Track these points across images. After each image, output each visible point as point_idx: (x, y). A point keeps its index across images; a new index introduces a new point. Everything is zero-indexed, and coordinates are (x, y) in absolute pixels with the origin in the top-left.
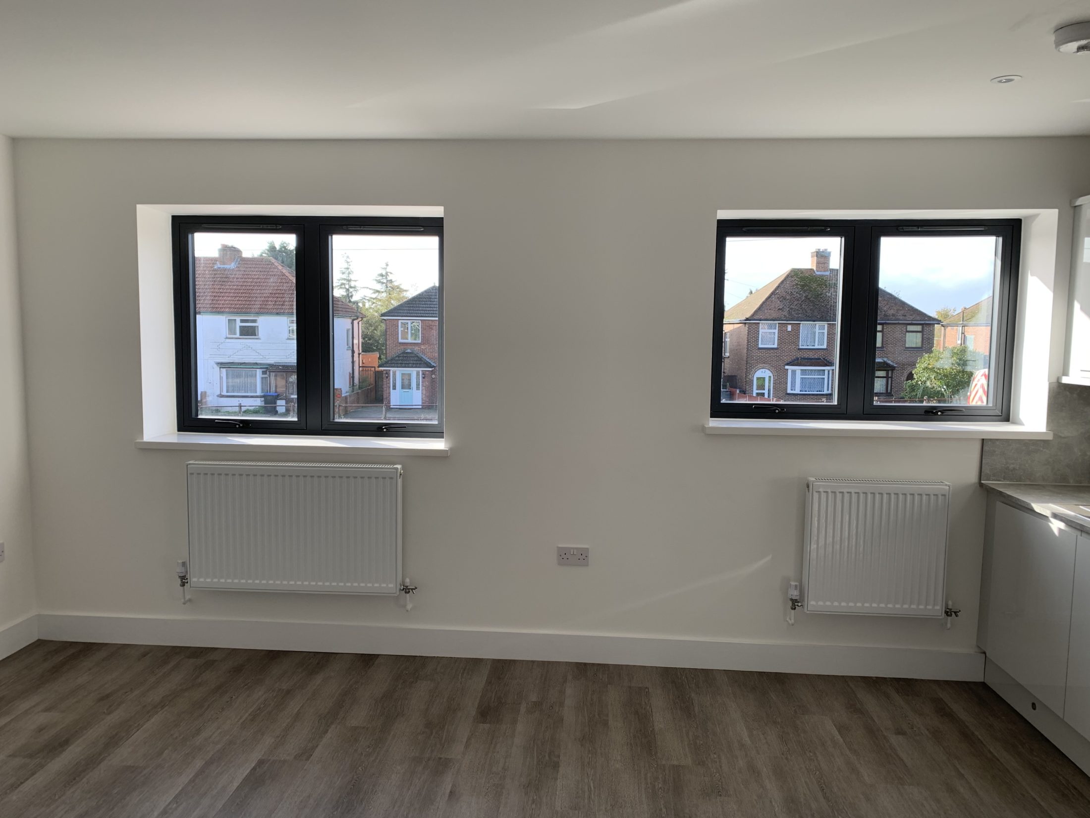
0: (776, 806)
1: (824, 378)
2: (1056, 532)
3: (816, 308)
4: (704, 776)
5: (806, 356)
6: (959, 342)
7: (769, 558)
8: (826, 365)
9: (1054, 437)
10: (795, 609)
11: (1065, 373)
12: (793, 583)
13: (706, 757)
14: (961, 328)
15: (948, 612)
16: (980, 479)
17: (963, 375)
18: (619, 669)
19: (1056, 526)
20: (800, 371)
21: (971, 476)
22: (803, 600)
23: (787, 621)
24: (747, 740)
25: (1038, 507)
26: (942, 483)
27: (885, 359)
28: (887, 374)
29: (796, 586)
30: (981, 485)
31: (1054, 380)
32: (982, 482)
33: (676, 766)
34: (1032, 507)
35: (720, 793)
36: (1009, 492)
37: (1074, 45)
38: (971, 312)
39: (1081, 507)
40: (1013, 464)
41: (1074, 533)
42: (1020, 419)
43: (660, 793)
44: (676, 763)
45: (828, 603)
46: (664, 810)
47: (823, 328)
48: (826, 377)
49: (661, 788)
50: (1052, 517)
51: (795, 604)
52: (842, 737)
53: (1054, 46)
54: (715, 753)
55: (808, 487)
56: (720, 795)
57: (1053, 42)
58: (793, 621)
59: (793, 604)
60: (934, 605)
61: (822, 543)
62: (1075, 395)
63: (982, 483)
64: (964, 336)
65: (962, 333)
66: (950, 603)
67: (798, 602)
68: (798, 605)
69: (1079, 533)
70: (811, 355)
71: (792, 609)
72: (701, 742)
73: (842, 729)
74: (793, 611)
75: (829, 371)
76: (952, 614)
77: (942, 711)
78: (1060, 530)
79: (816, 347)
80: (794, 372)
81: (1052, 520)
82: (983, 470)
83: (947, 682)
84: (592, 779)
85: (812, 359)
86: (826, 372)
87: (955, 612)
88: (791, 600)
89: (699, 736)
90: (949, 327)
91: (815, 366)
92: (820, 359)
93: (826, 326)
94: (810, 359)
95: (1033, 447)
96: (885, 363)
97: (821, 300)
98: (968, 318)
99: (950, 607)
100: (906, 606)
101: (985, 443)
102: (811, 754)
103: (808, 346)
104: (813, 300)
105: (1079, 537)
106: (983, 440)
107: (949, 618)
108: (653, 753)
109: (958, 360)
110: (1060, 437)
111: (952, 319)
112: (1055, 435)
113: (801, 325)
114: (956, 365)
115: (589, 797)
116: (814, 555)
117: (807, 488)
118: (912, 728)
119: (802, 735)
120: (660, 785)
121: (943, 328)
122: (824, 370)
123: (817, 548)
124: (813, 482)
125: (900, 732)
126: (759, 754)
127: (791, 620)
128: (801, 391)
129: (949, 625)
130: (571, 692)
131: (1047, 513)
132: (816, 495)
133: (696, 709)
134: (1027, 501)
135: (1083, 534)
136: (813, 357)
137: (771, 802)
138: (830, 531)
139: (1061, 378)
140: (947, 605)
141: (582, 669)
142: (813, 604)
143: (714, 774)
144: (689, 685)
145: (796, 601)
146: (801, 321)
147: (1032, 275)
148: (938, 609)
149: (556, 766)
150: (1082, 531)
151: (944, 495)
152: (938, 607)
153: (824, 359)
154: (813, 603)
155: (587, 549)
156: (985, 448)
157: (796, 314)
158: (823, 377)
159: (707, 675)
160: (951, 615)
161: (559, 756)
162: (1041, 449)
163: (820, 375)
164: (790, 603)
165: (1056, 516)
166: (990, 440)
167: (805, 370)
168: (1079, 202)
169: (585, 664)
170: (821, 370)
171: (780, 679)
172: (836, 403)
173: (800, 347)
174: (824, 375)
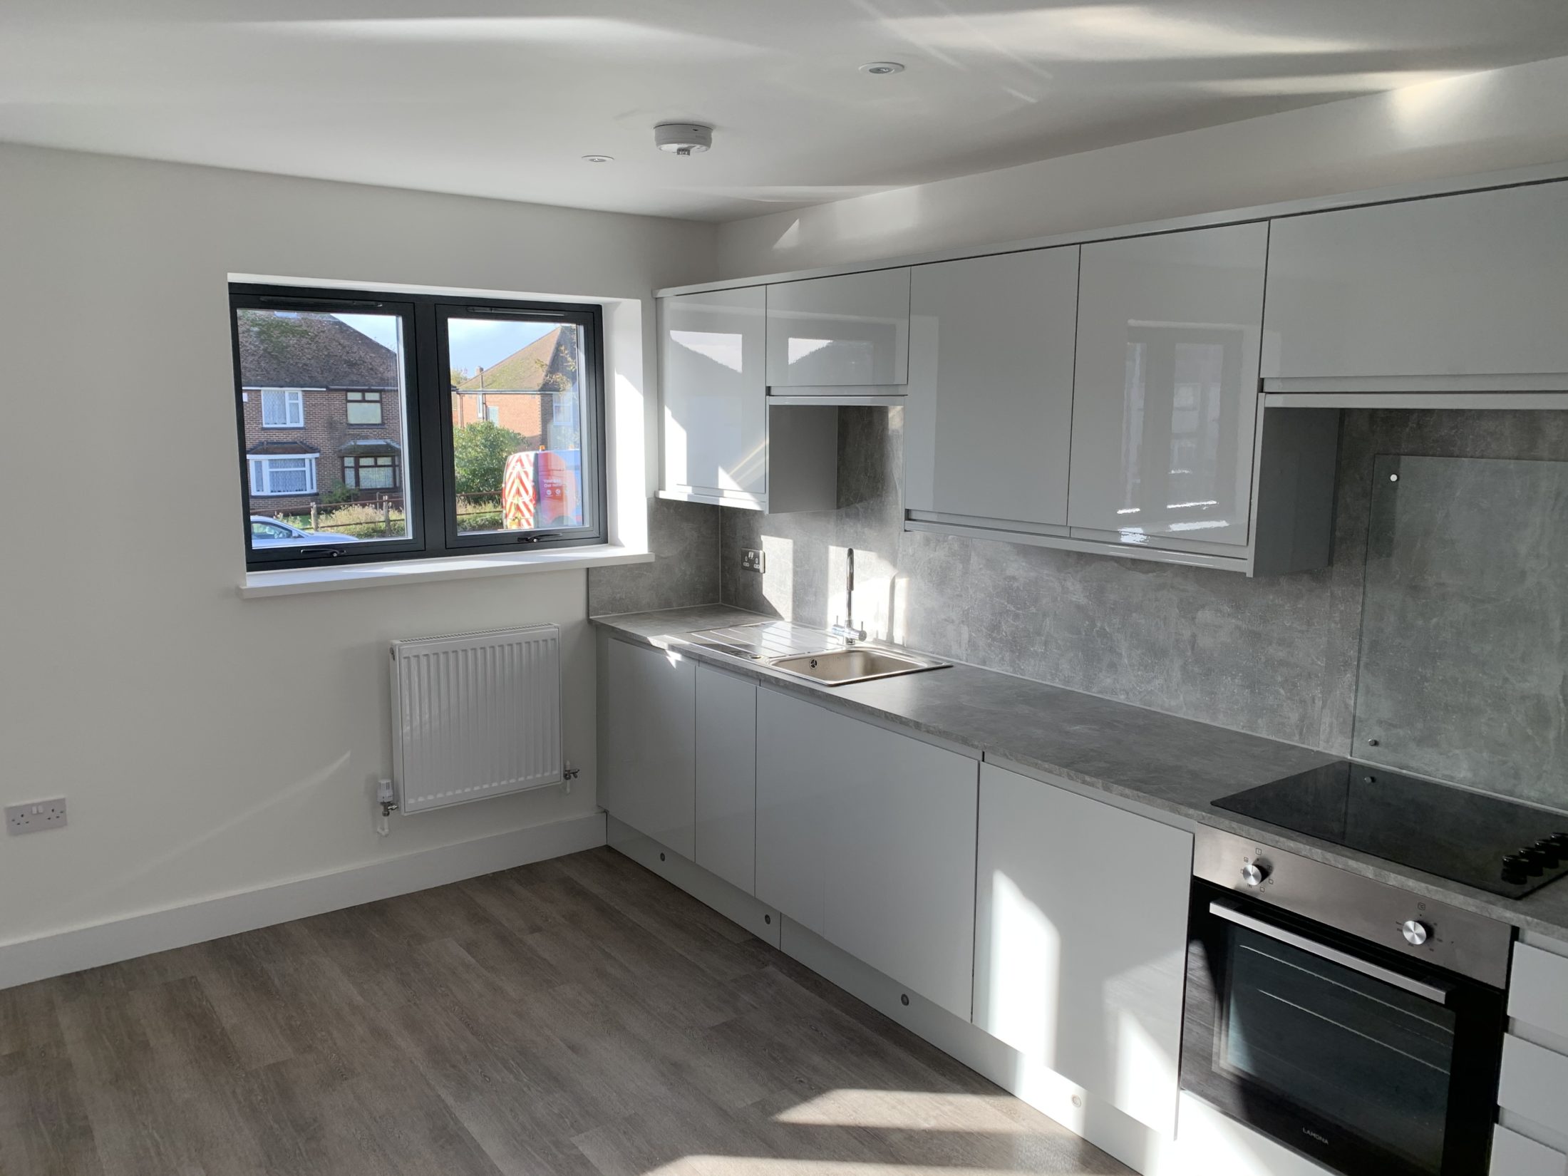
0: (419, 1064)
1: (305, 471)
2: (674, 664)
3: (282, 367)
4: (317, 1064)
5: (275, 439)
6: (480, 415)
7: (348, 755)
8: (305, 452)
9: (656, 559)
10: (388, 814)
11: (661, 486)
12: (384, 782)
13: (312, 1040)
14: (481, 396)
15: (566, 775)
16: (588, 614)
17: (492, 460)
18: (138, 965)
19: (674, 658)
20: (268, 462)
21: (579, 613)
22: (398, 800)
23: (378, 832)
24: (359, 999)
25: (654, 641)
26: (550, 624)
27: (389, 441)
28: (393, 461)
29: (388, 784)
30: (590, 621)
31: (651, 495)
32: (591, 617)
33: (274, 1064)
34: (649, 641)
35: (344, 1076)
36: (622, 626)
37: (675, 147)
38: (492, 375)
39: (693, 634)
40: (619, 593)
41: (692, 664)
42: (618, 539)
43: (262, 1108)
44: (271, 1061)
45: (431, 797)
46: (276, 1126)
47: (295, 396)
48: (307, 469)
49: (261, 1100)
50: (669, 650)
51: (387, 808)
52: (473, 957)
53: (655, 143)
54: (322, 1030)
55: (393, 653)
56: (346, 1079)
57: (654, 139)
58: (387, 830)
59: (386, 809)
60: (552, 770)
61: (416, 722)
62: (672, 511)
63: (591, 620)
64: (486, 407)
65: (483, 403)
66: (568, 763)
67: (392, 805)
68: (392, 809)
69: (697, 663)
70: (282, 437)
71: (384, 815)
72: (298, 1023)
73: (470, 947)
74: (386, 818)
75: (310, 461)
76: (570, 776)
77: (575, 891)
78: (678, 662)
79: (289, 425)
80: (259, 464)
81: (670, 653)
82: (590, 604)
83: (571, 857)
84: (153, 1128)
85: (285, 443)
86: (307, 462)
87: (573, 773)
88: (383, 803)
89: (292, 1016)
90: (466, 395)
91: (289, 453)
92: (296, 443)
93: (300, 395)
94: (280, 443)
95: (637, 572)
96: (388, 446)
97: (289, 356)
98: (488, 383)
99: (568, 769)
100: (521, 779)
101: (591, 573)
102: (443, 989)
103: (276, 424)
104: (276, 356)
105: (697, 667)
106: (588, 569)
107: (568, 781)
108: (234, 1060)
109: (483, 441)
110: (662, 558)
111: (469, 384)
112: (656, 556)
113: (262, 392)
114: (482, 447)
115: (159, 1154)
116: (407, 739)
117: (390, 655)
118: (547, 921)
119: (425, 970)
120: (260, 1098)
121: (458, 396)
122: (304, 459)
123: (412, 729)
124: (400, 645)
125: (535, 929)
126: (380, 1011)
127: (383, 830)
128: (272, 492)
129: (568, 790)
130: (71, 1023)
131: (664, 646)
132: (404, 662)
133: (276, 981)
134: (641, 635)
135: (701, 664)
136: (285, 440)
137: (411, 1062)
138: (425, 706)
139: (658, 494)
140: (565, 767)
141: (74, 982)
142: (413, 802)
143: (329, 1056)
144: (255, 955)
145: (390, 804)
146: (262, 386)
147: (618, 373)
148: (557, 772)
149: (87, 1132)
150: (699, 661)
151: (554, 639)
152: (556, 772)
153: (301, 442)
154: (411, 801)
155: (62, 801)
156: (591, 578)
157: (253, 376)
158: (303, 469)
159: (277, 934)
160: (569, 778)
161: (86, 1118)
162: (645, 573)
163: (298, 466)
164: (382, 808)
165: (673, 648)
166: (595, 568)
167: (275, 460)
168: (662, 293)
169: (78, 974)
170: (299, 459)
171: (377, 911)
172: (410, 537)
173: (265, 426)
174: (304, 466)
